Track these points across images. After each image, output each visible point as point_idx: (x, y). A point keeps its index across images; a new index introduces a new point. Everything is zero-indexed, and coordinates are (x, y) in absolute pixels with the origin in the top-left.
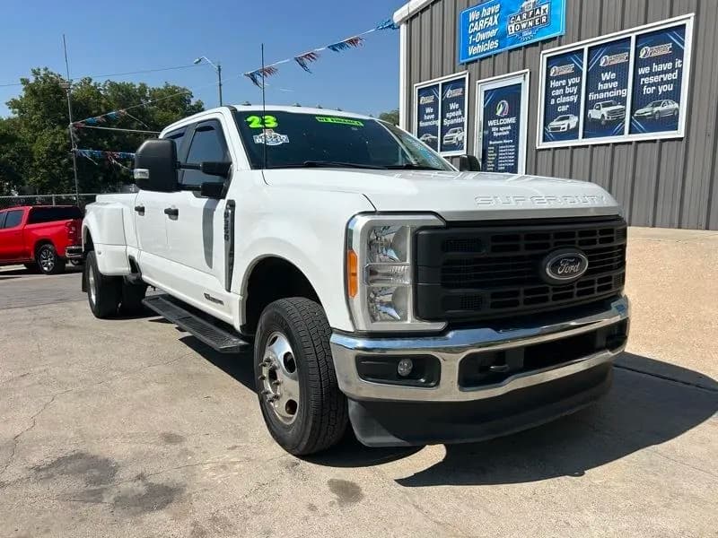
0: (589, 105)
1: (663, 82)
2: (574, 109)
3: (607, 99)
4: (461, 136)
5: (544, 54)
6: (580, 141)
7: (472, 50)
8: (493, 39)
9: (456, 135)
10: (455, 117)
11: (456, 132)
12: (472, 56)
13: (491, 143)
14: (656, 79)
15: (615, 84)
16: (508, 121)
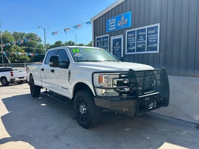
0: (137, 44)
1: (153, 39)
2: (134, 45)
3: (141, 43)
5: (126, 31)
6: (136, 53)
7: (110, 29)
8: (115, 27)
10: (106, 46)
13: (115, 52)
14: (152, 38)
15: (143, 39)
16: (119, 47)
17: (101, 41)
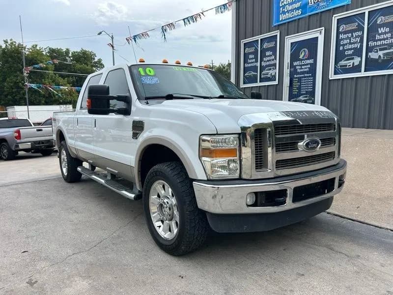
0: (369, 50)
2: (358, 52)
3: (383, 45)
4: (274, 72)
5: (335, 17)
6: (363, 74)
7: (282, 17)
8: (298, 9)
9: (271, 72)
10: (270, 60)
11: (270, 69)
12: (282, 20)
13: (295, 76)
15: (389, 35)
16: (308, 62)
17: (256, 50)
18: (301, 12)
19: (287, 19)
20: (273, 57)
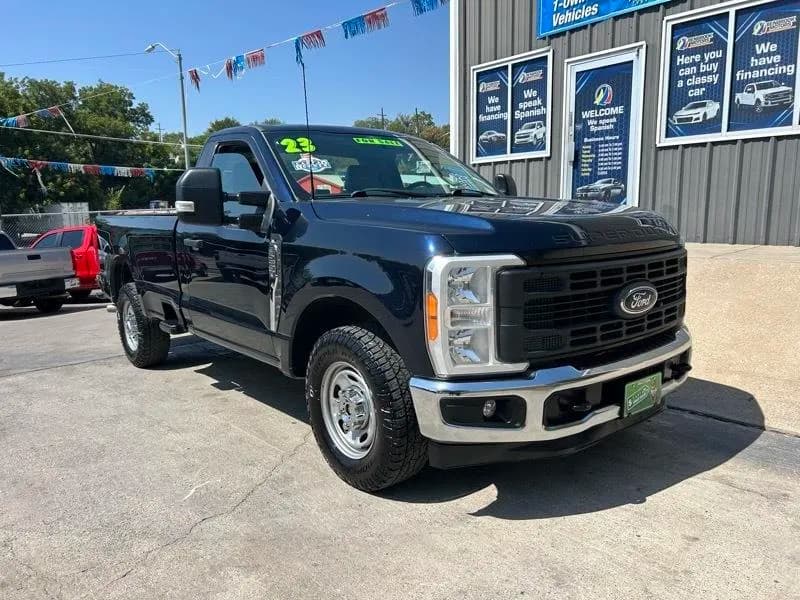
0: (737, 87)
2: (714, 92)
3: (764, 78)
4: (542, 132)
5: (667, 21)
6: (724, 135)
7: (558, 19)
8: (589, 2)
9: (534, 131)
10: (532, 108)
11: (533, 127)
12: (558, 26)
13: (586, 140)
15: (777, 58)
16: (613, 111)
17: (503, 87)
18: (596, 10)
19: (568, 24)
20: (539, 102)
